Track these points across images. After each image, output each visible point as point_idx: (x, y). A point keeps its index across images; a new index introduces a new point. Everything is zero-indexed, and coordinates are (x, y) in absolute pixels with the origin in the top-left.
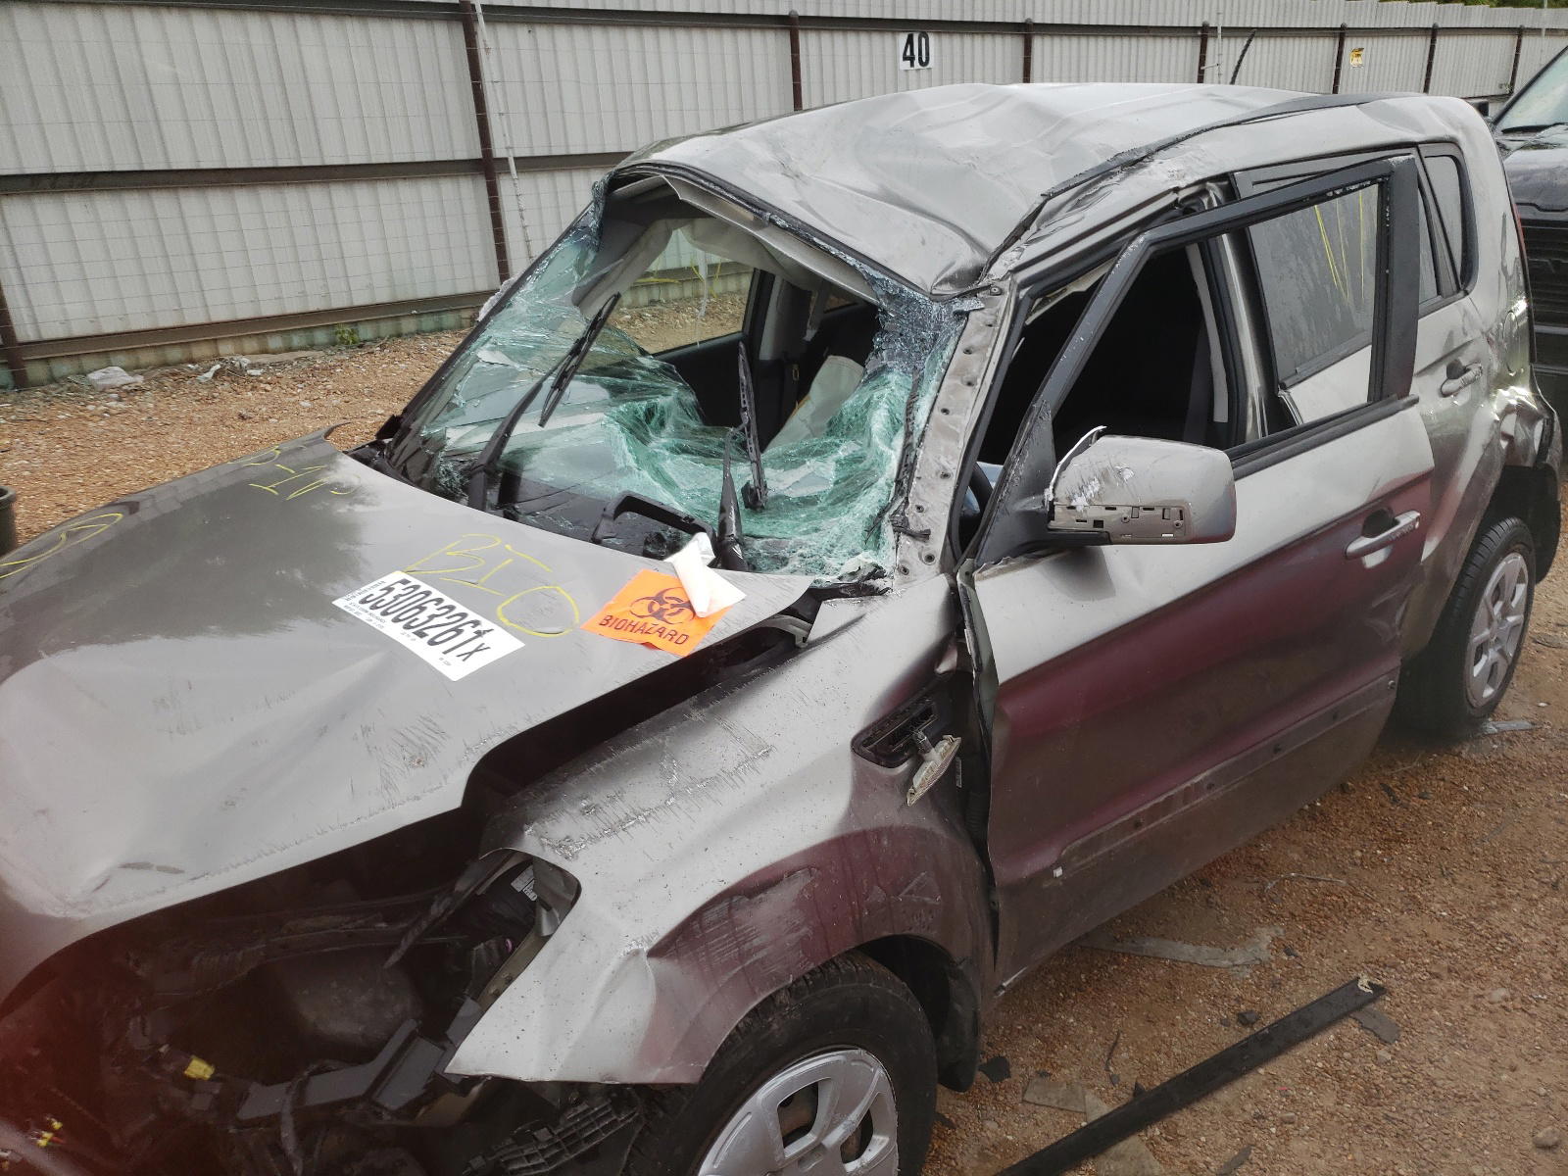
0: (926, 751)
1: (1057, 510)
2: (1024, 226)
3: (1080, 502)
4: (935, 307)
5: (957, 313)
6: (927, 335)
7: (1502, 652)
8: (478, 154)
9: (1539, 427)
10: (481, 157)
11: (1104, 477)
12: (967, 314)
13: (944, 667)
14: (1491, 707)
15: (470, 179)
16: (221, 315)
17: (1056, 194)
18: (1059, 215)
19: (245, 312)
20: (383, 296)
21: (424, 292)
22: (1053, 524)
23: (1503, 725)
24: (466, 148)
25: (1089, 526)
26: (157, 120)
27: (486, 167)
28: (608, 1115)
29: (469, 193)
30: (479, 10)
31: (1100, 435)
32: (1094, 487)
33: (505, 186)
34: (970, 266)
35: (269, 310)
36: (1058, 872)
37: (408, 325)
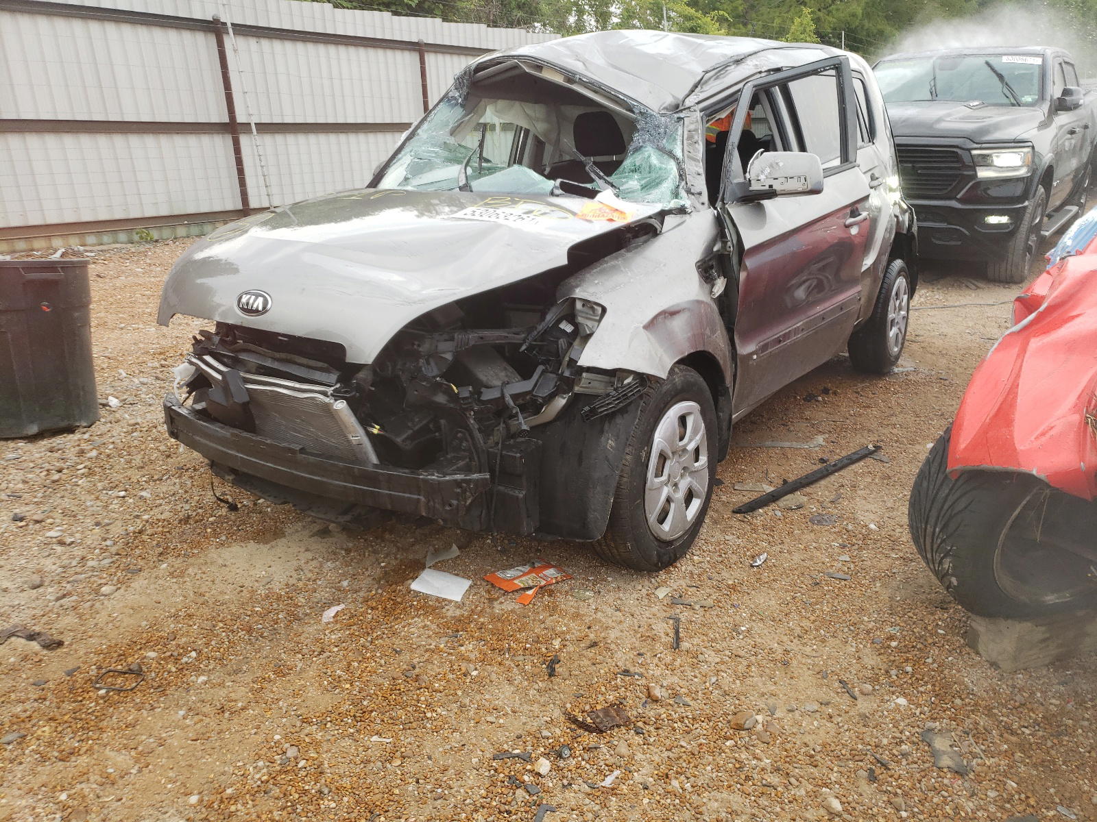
0: (715, 279)
1: (752, 182)
2: (696, 86)
3: (762, 177)
4: (663, 119)
5: (678, 118)
6: (662, 130)
7: (899, 329)
8: (227, 120)
9: (907, 215)
10: (228, 121)
11: (771, 166)
12: (683, 118)
13: (715, 249)
14: (897, 358)
15: (221, 136)
16: (53, 219)
17: (710, 71)
18: (710, 82)
19: (70, 218)
20: (164, 211)
21: (191, 210)
22: (751, 189)
23: (901, 369)
24: (219, 115)
25: (767, 188)
26: (12, 85)
27: (232, 128)
28: (637, 387)
29: (220, 145)
30: (229, 25)
31: (762, 153)
32: (768, 170)
33: (244, 140)
34: (673, 104)
35: (87, 217)
36: (755, 357)
37: (181, 231)
